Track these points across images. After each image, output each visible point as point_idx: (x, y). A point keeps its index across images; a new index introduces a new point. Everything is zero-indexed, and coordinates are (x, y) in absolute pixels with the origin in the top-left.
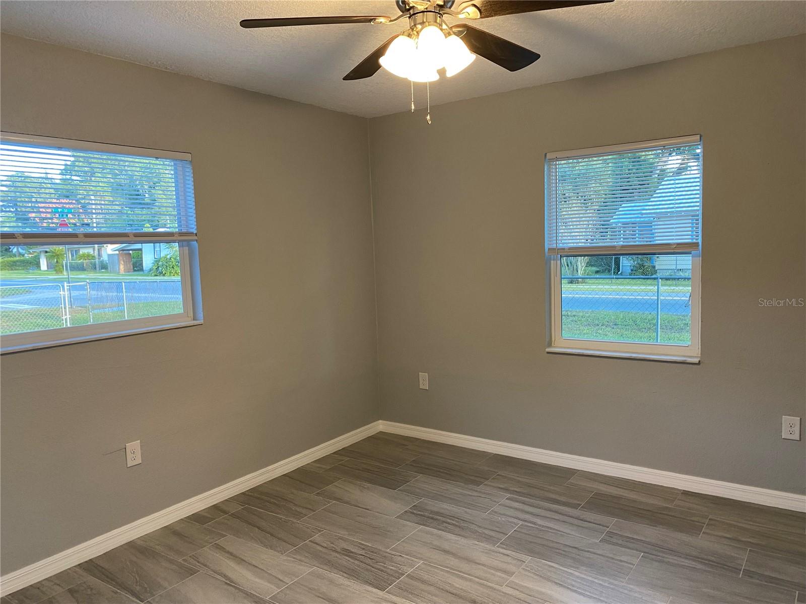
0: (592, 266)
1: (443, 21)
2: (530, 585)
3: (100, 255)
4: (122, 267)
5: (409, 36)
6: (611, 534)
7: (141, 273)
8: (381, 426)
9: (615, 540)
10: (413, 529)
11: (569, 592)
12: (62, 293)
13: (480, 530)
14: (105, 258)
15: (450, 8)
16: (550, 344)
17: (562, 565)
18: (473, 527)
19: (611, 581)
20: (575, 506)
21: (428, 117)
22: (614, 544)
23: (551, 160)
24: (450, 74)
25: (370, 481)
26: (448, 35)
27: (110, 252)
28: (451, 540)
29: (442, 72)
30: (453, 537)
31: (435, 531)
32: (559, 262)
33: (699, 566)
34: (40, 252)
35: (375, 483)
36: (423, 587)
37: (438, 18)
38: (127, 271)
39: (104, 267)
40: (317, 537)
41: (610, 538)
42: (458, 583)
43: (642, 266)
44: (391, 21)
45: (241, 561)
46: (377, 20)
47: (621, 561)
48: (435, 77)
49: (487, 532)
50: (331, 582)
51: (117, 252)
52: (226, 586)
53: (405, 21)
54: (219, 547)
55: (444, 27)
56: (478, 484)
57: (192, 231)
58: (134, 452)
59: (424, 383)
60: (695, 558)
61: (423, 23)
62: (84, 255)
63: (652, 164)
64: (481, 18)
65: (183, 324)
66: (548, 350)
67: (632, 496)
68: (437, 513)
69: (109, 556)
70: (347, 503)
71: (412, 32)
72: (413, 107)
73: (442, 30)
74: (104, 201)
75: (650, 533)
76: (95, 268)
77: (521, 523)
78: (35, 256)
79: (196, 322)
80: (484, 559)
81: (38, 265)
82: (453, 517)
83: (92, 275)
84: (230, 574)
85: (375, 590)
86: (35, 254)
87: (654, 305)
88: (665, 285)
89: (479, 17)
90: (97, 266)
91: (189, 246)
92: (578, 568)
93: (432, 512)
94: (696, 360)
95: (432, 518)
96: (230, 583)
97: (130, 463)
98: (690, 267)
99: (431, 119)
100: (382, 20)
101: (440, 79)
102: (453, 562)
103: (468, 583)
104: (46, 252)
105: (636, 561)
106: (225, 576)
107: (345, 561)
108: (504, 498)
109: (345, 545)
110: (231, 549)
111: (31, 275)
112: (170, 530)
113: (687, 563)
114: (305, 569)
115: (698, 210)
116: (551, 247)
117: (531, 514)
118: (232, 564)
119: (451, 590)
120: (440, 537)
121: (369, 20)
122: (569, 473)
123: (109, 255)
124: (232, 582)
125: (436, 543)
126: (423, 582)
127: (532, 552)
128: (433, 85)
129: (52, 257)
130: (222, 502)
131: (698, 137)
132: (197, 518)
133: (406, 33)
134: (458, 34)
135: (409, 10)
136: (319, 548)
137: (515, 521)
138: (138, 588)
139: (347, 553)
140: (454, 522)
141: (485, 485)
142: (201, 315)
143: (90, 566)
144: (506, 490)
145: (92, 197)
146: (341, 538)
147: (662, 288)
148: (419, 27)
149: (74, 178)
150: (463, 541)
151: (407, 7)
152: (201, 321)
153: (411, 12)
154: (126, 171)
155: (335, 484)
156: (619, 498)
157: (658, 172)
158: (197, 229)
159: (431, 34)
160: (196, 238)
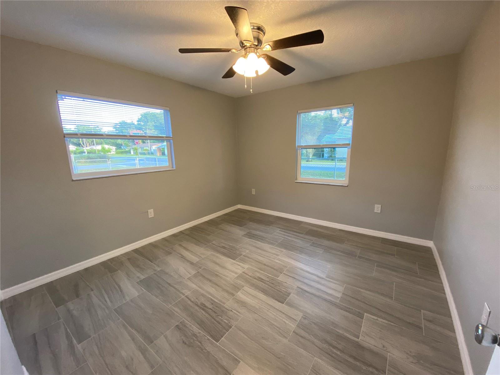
0: (314, 156)
1: (257, 52)
2: (285, 259)
3: (151, 150)
4: (158, 154)
5: (244, 57)
6: (313, 243)
7: (165, 156)
8: (239, 206)
9: (314, 245)
10: (247, 240)
11: (297, 262)
12: (136, 161)
13: (269, 241)
14: (152, 150)
15: (260, 46)
16: (296, 180)
17: (296, 253)
18: (267, 240)
19: (312, 258)
20: (302, 234)
21: (251, 90)
22: (314, 246)
23: (300, 113)
24: (260, 73)
25: (234, 224)
26: (259, 57)
27: (154, 149)
28: (260, 244)
29: (257, 72)
30: (260, 243)
31: (254, 241)
32: (301, 150)
33: (343, 254)
34: (131, 148)
35: (235, 225)
36: (248, 259)
37: (256, 51)
38: (160, 155)
39: (152, 154)
40: (214, 242)
41: (314, 244)
42: (261, 259)
43: (331, 156)
44: (237, 51)
45: (187, 249)
46: (232, 51)
47: (316, 252)
48: (255, 75)
49: (271, 241)
50: (217, 257)
51: (156, 149)
52: (181, 258)
53: (243, 52)
54: (180, 245)
55: (258, 54)
56: (270, 225)
57: (170, 136)
58: (151, 213)
59: (254, 192)
60: (342, 252)
61: (250, 52)
62: (145, 149)
63: (337, 121)
64: (272, 50)
65: (168, 169)
66: (296, 181)
67: (322, 231)
68: (256, 235)
69: (143, 247)
70: (226, 231)
71: (245, 56)
72: (246, 87)
73: (257, 55)
74: (152, 131)
75: (326, 243)
76: (149, 154)
77: (283, 238)
78: (130, 150)
79: (173, 169)
80: (270, 250)
81: (130, 153)
82: (260, 236)
83: (148, 156)
84: (183, 254)
85: (231, 260)
86: (129, 149)
87: (334, 169)
88: (338, 163)
89: (271, 50)
90: (150, 153)
91: (170, 142)
92: (301, 254)
93: (254, 234)
94: (347, 185)
95: (253, 236)
96: (183, 257)
97: (150, 217)
98: (347, 152)
99: (252, 91)
100: (234, 51)
101: (257, 76)
102: (259, 251)
103: (264, 258)
104: (133, 148)
105: (321, 252)
106: (182, 255)
107: (222, 250)
108: (278, 230)
109: (223, 245)
110: (184, 245)
111: (128, 156)
112: (165, 240)
113: (339, 253)
114: (209, 253)
115: (350, 138)
116: (298, 145)
117: (287, 236)
118: (184, 251)
119: (258, 260)
120: (255, 243)
121: (228, 51)
122: (300, 222)
123: (154, 150)
124: (183, 256)
125: (254, 245)
126: (249, 258)
127: (286, 248)
128: (253, 78)
129: (135, 150)
130: (183, 230)
131: (352, 104)
132: (174, 236)
133: (243, 56)
134: (264, 58)
135: (244, 47)
136: (215, 246)
137: (281, 238)
138: (151, 258)
139: (224, 247)
140: (260, 238)
141: (273, 226)
142: (174, 166)
143: (136, 251)
144: (279, 228)
145: (147, 130)
146: (222, 243)
147: (337, 163)
148: (248, 53)
149: (141, 123)
150: (263, 244)
151: (244, 46)
152: (174, 169)
153: (245, 48)
154: (159, 121)
155: (222, 225)
156: (317, 231)
157: (339, 125)
158: (172, 136)
159: (252, 56)
160: (172, 139)
